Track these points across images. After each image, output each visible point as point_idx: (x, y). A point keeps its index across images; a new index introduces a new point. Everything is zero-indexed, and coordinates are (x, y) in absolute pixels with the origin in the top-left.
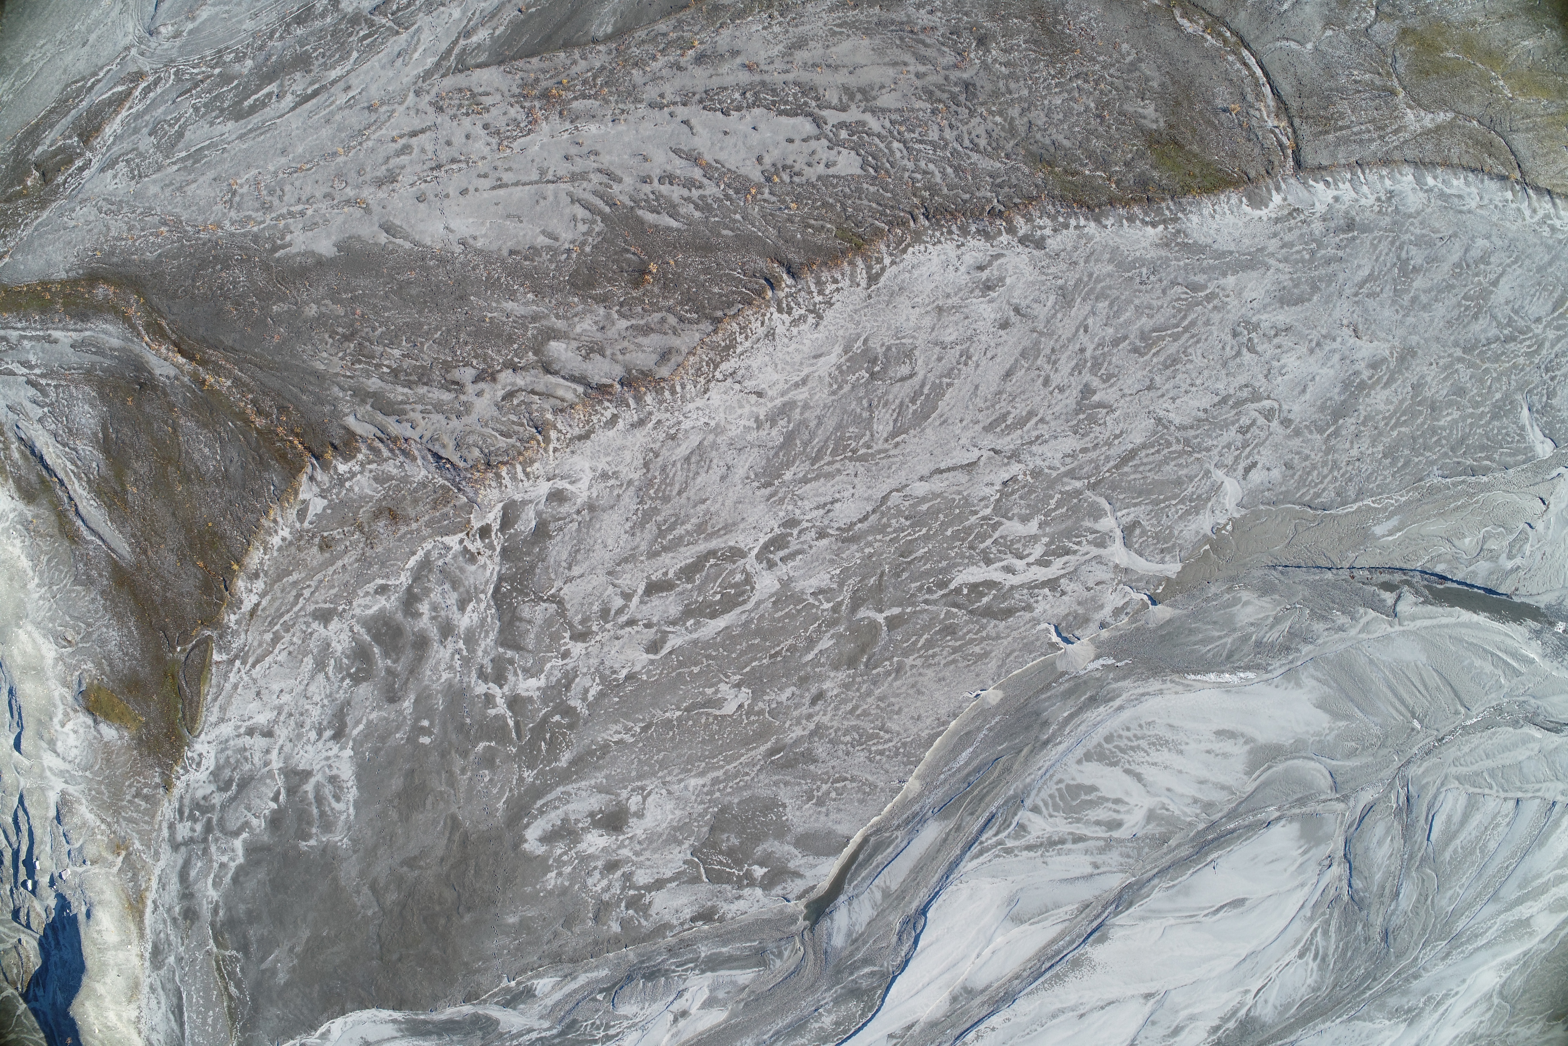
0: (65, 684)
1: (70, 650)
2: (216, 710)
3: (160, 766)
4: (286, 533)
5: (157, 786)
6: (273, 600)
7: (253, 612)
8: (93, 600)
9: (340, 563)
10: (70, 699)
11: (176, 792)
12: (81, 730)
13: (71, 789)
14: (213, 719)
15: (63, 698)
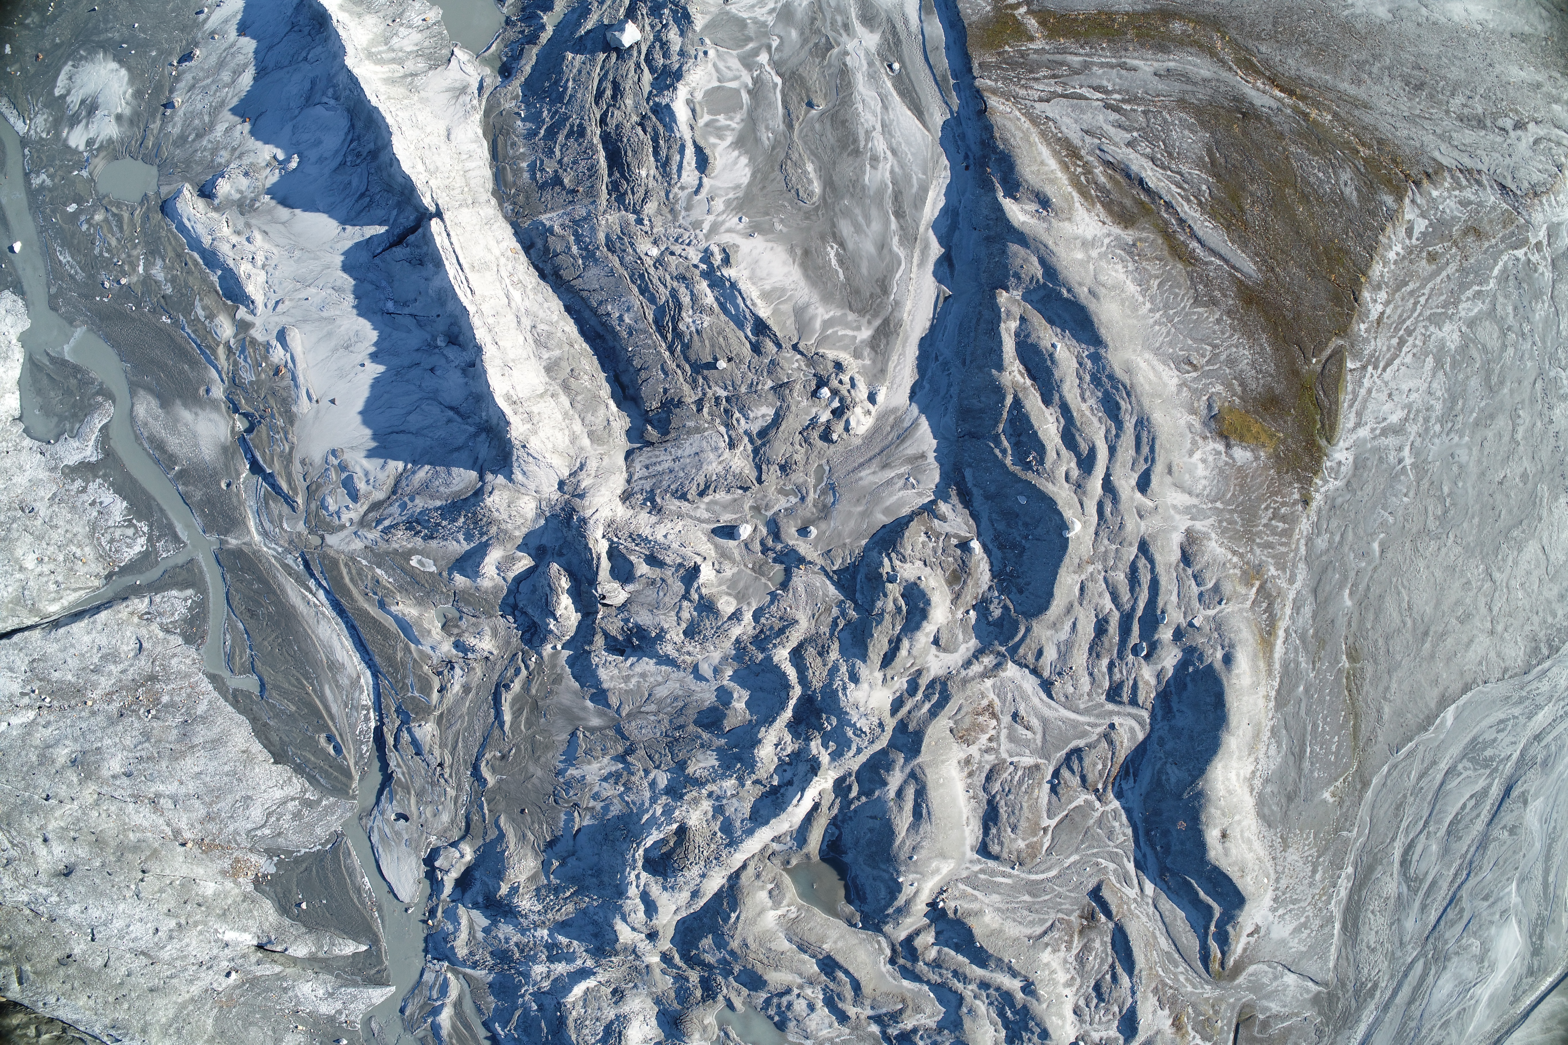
0: (1193, 411)
1: (1194, 374)
2: (1352, 416)
3: (1299, 480)
4: (1398, 248)
5: (1295, 503)
6: (1396, 308)
7: (1379, 321)
8: (1218, 321)
9: (1444, 274)
10: (1198, 426)
11: (1314, 505)
12: (1211, 458)
13: (1199, 525)
14: (1350, 425)
15: (1190, 427)
